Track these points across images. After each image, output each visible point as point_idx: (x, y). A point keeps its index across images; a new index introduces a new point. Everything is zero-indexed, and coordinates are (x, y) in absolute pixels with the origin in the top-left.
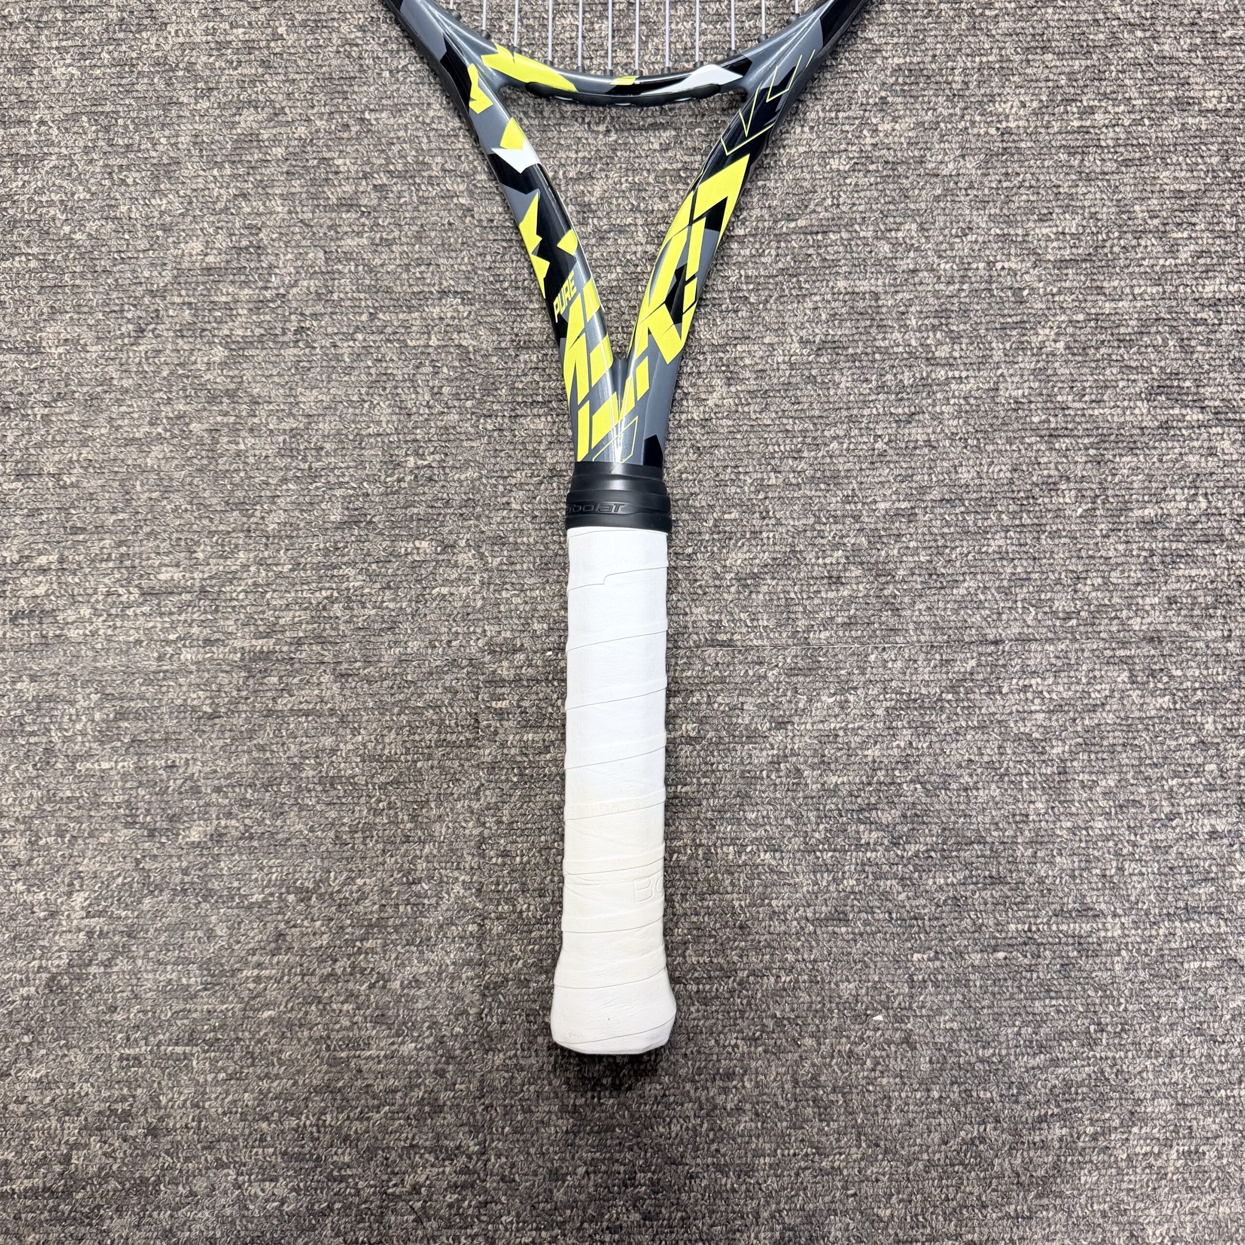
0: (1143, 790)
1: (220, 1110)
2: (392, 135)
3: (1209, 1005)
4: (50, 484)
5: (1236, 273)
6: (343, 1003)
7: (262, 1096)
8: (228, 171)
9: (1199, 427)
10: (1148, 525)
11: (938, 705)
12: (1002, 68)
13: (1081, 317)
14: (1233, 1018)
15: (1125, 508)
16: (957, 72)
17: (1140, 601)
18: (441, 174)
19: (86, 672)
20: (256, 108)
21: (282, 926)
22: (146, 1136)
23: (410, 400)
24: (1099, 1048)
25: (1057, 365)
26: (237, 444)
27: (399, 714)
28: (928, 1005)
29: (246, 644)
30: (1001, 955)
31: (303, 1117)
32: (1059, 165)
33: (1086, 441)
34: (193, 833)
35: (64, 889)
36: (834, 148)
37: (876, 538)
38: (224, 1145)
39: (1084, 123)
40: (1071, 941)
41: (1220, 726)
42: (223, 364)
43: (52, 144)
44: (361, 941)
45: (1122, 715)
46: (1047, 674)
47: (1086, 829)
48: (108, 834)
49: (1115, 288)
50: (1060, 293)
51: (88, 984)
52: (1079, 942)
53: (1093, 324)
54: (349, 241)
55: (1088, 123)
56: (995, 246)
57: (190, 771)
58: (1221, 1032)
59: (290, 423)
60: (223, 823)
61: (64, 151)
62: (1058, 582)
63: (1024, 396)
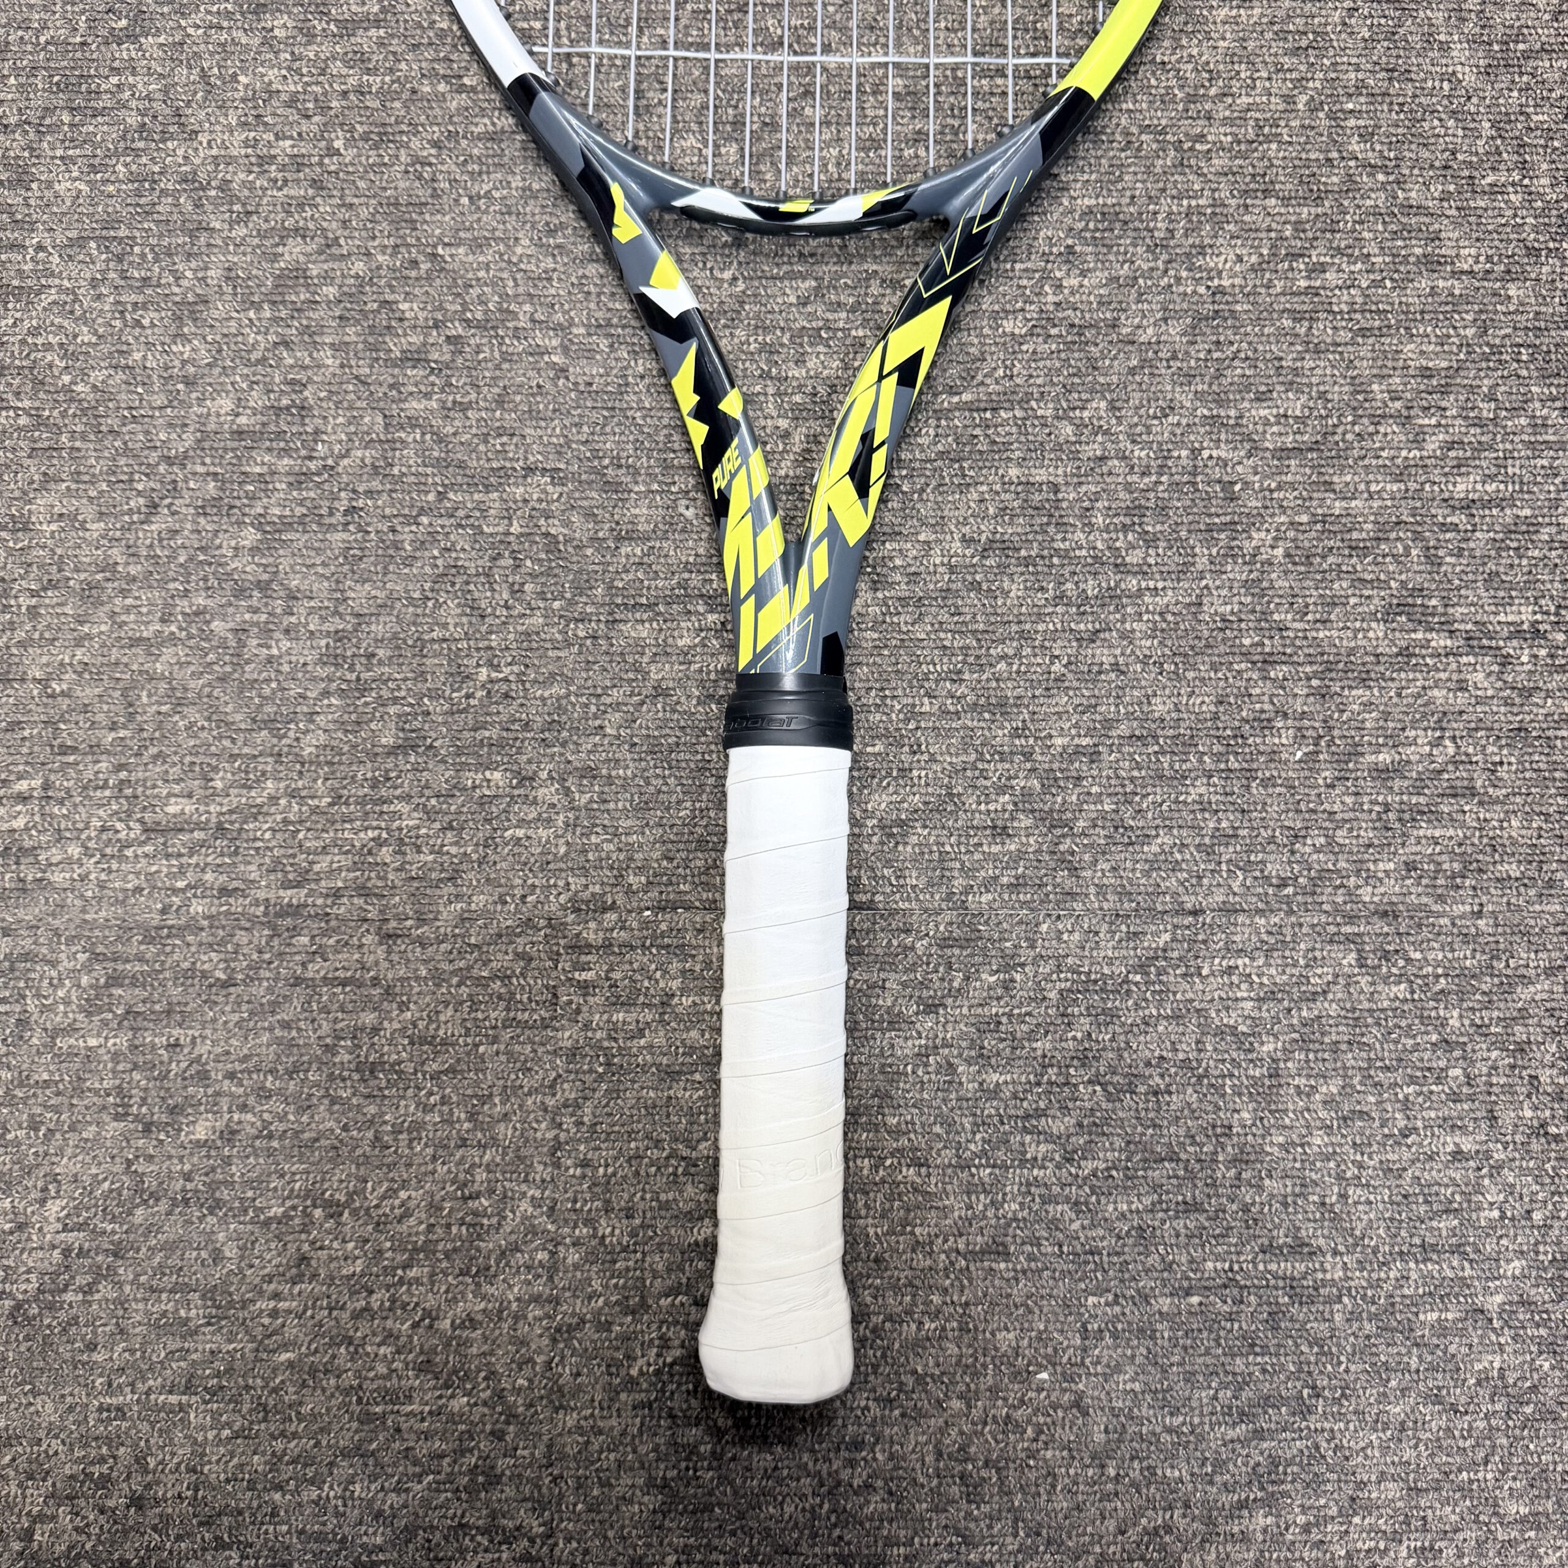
0: (1372, 1099)
1: (222, 1477)
2: (470, 275)
3: (1450, 1366)
4: (35, 692)
5: (1494, 470)
6: (379, 1345)
7: (277, 1459)
8: (268, 314)
9: (1447, 655)
10: (1383, 773)
11: (1123, 988)
12: (1214, 214)
13: (1304, 518)
14: (1479, 1383)
15: (1355, 753)
16: (1160, 217)
17: (1372, 867)
18: (529, 325)
19: (72, 926)
20: (304, 237)
21: (306, 1247)
22: (128, 1507)
23: (484, 598)
24: (1313, 1418)
25: (1274, 576)
26: (269, 647)
27: (459, 986)
28: (1105, 1361)
29: (271, 895)
30: (1195, 1300)
31: (326, 1487)
32: (1282, 333)
33: (1308, 669)
34: (199, 1128)
35: (35, 1195)
36: (1008, 307)
37: (1050, 781)
38: (226, 1520)
39: (1312, 283)
40: (1281, 1283)
41: (1467, 1022)
42: (254, 550)
43: (53, 275)
44: (404, 1268)
45: (1348, 1006)
46: (1257, 954)
47: (1302, 1145)
48: (93, 1128)
49: (1347, 484)
50: (1279, 488)
51: (62, 1315)
52: (1292, 1285)
53: (1319, 527)
54: (415, 404)
55: (1318, 283)
56: (1202, 430)
57: (196, 1052)
58: (1463, 1400)
59: (336, 624)
60: (236, 1117)
61: (66, 283)
62: (1272, 840)
63: (1232, 613)
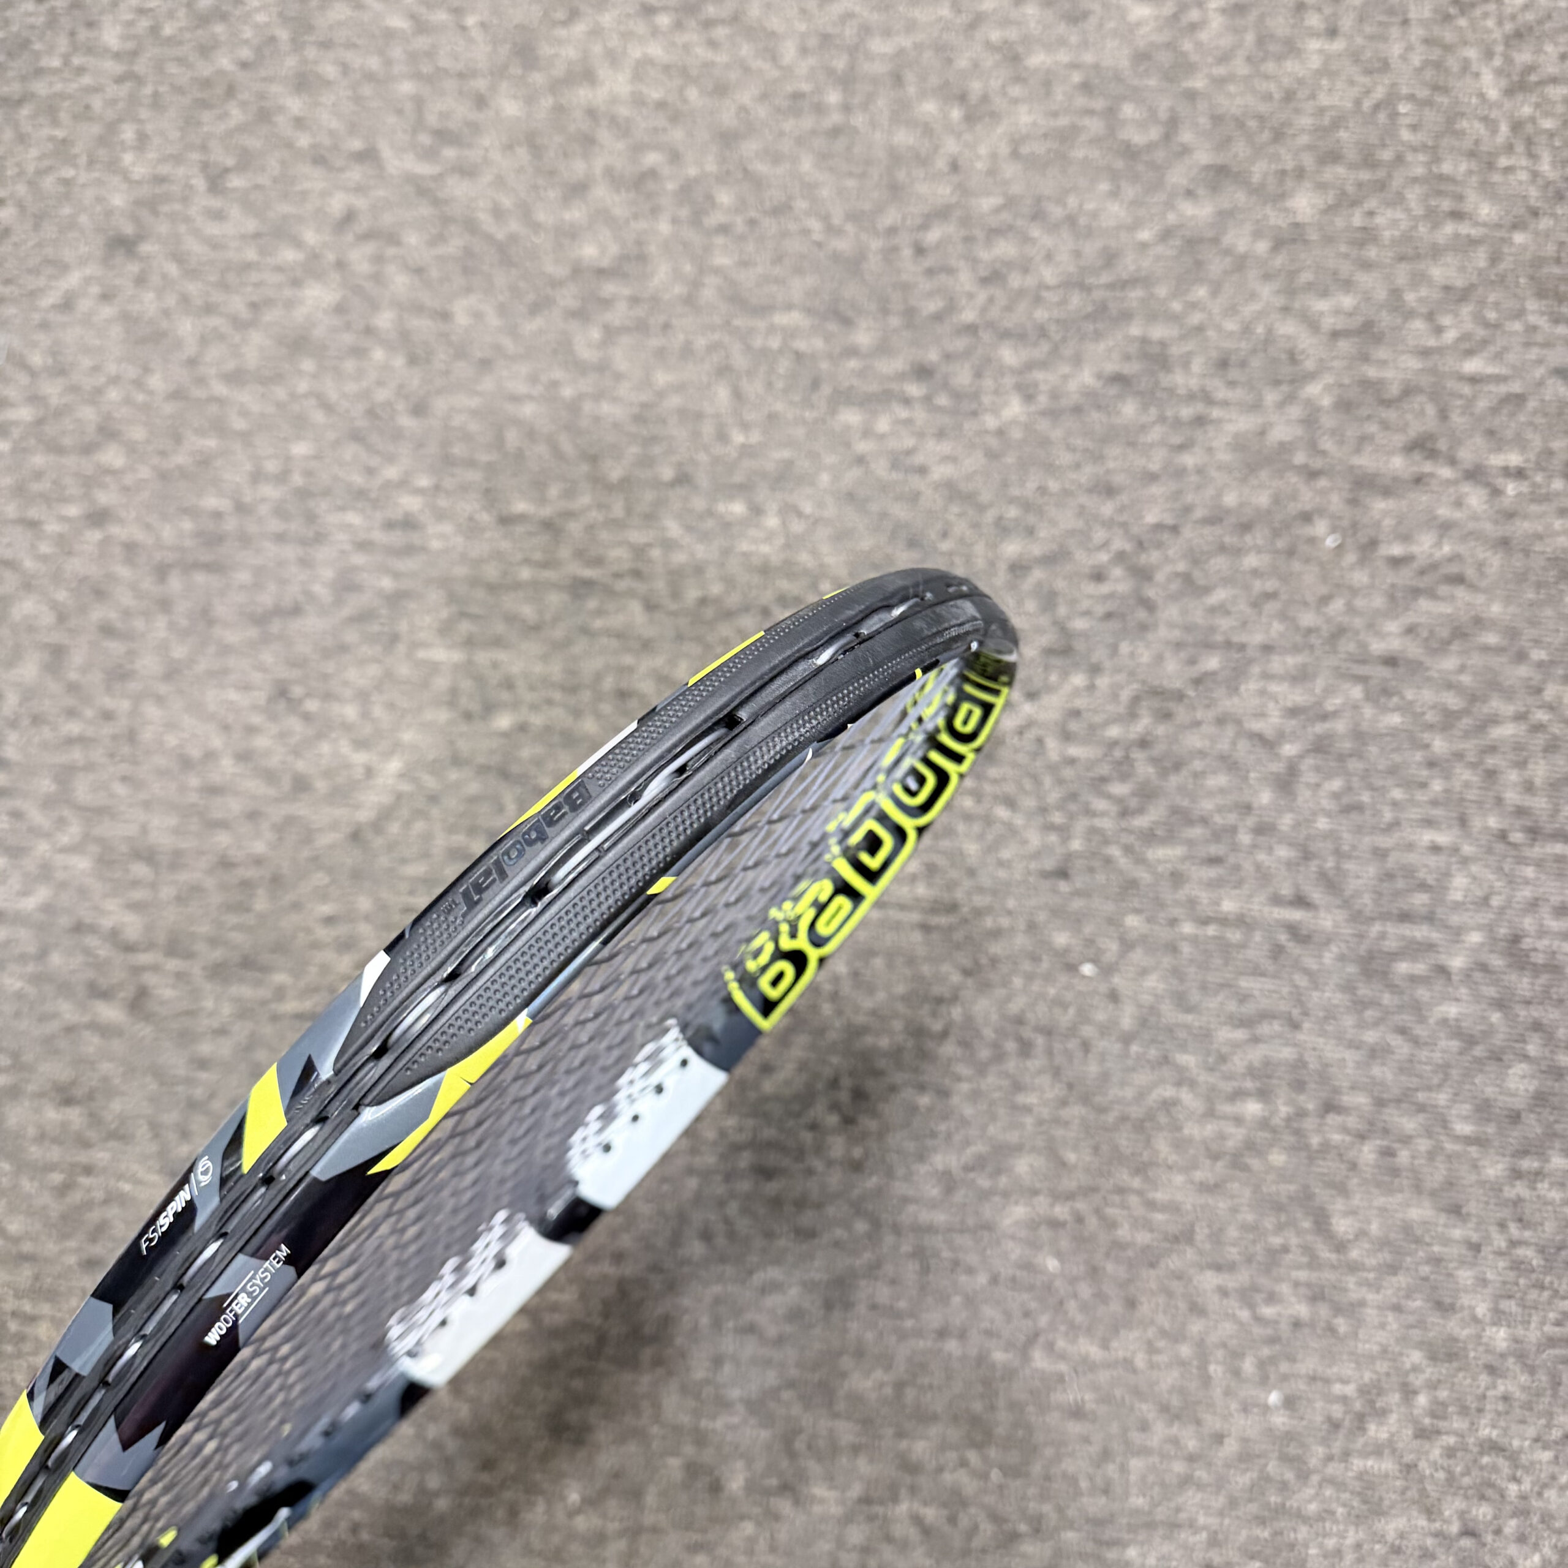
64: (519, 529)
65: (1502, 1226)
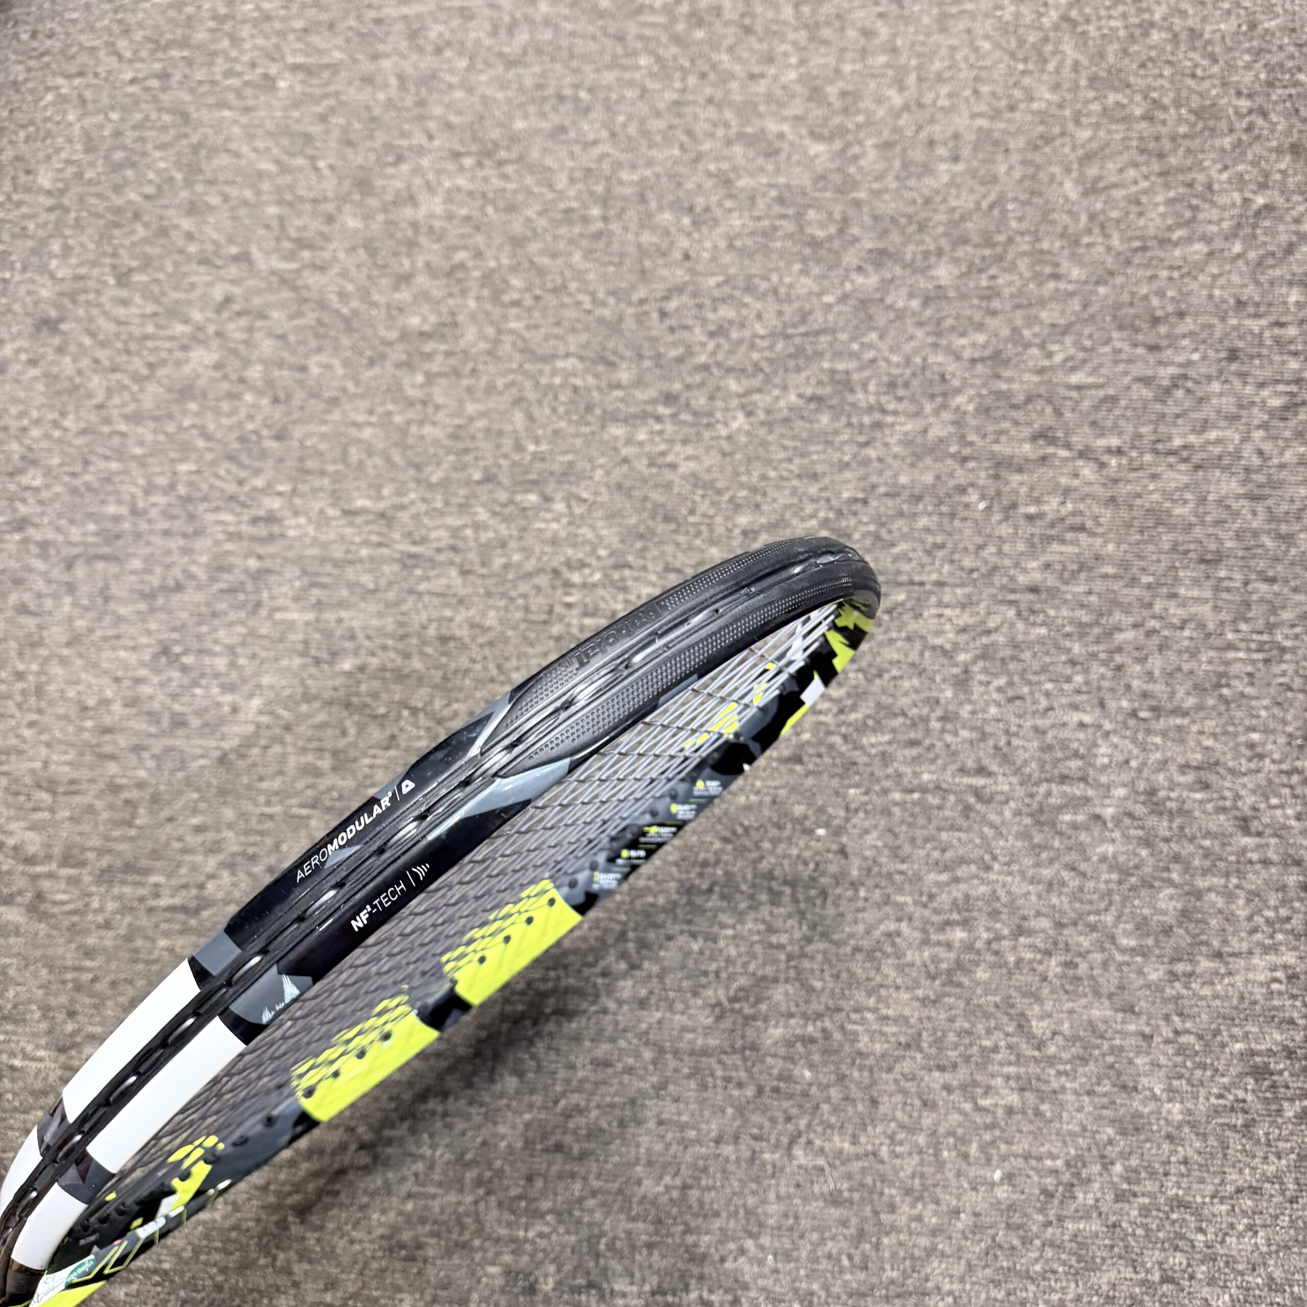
10: (1030, 518)
14: (1099, 860)
15: (1014, 505)
52: (978, 793)
60: (368, 659)
64: (359, 520)
65: (1167, 1018)
